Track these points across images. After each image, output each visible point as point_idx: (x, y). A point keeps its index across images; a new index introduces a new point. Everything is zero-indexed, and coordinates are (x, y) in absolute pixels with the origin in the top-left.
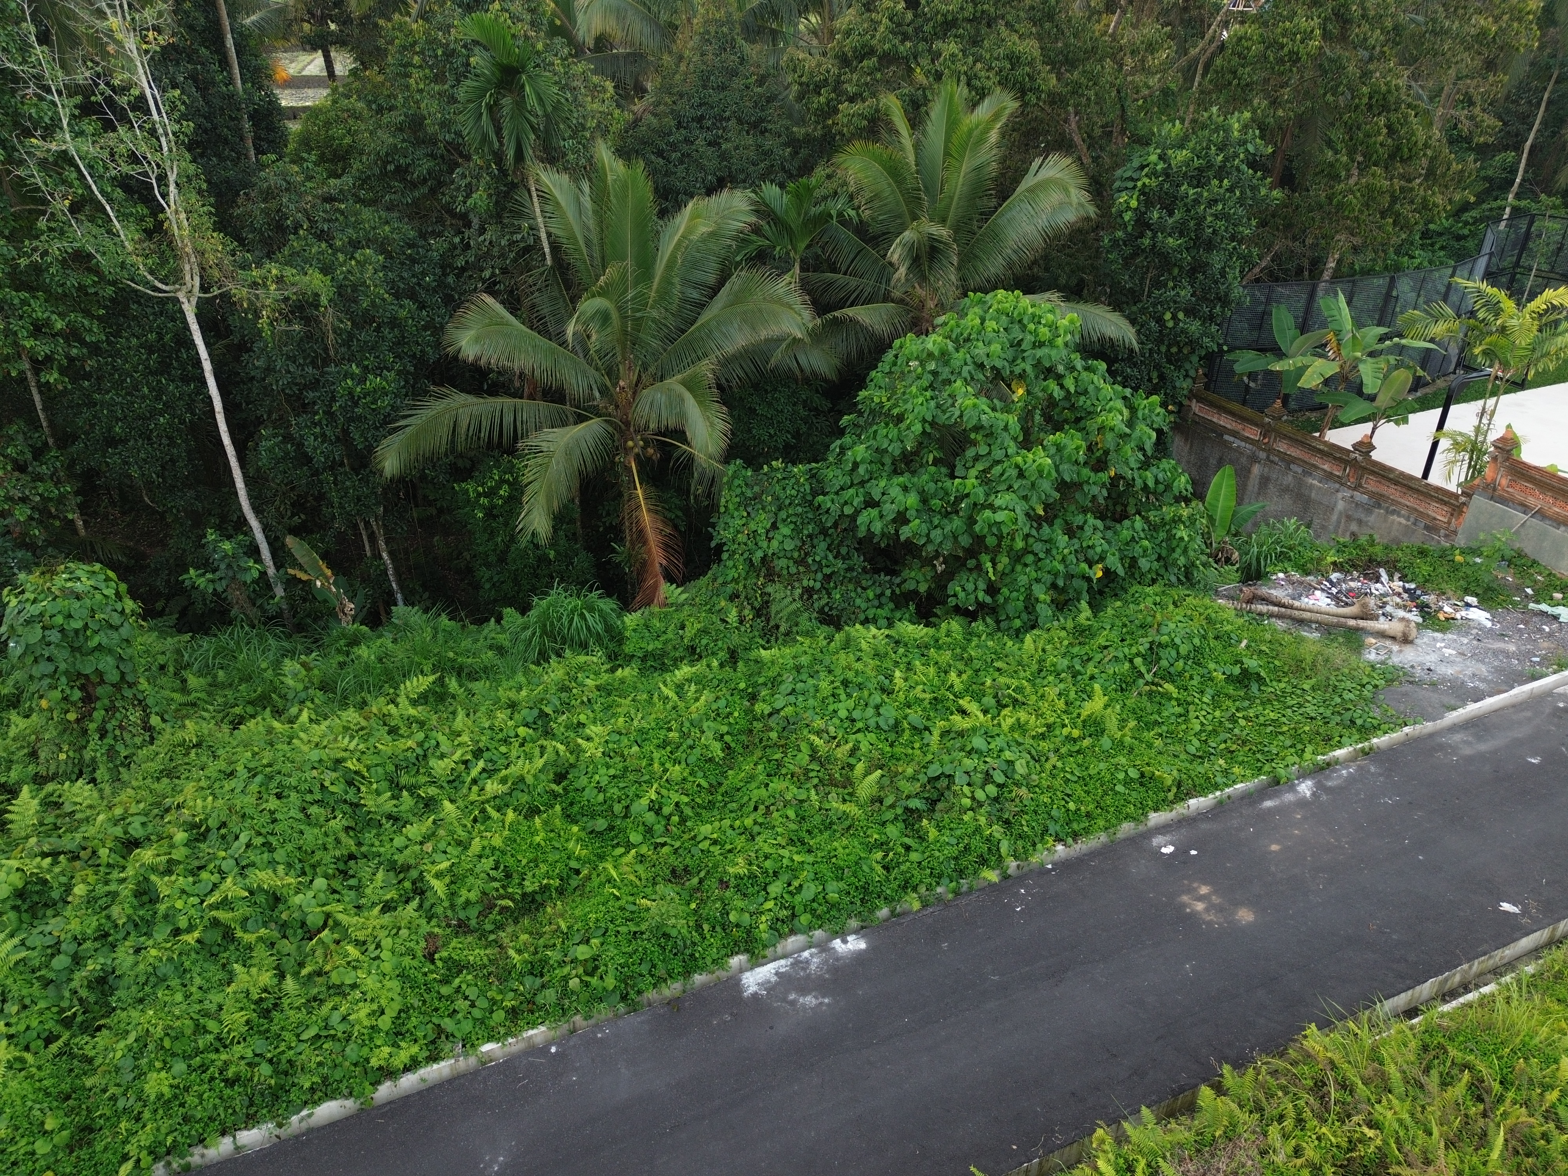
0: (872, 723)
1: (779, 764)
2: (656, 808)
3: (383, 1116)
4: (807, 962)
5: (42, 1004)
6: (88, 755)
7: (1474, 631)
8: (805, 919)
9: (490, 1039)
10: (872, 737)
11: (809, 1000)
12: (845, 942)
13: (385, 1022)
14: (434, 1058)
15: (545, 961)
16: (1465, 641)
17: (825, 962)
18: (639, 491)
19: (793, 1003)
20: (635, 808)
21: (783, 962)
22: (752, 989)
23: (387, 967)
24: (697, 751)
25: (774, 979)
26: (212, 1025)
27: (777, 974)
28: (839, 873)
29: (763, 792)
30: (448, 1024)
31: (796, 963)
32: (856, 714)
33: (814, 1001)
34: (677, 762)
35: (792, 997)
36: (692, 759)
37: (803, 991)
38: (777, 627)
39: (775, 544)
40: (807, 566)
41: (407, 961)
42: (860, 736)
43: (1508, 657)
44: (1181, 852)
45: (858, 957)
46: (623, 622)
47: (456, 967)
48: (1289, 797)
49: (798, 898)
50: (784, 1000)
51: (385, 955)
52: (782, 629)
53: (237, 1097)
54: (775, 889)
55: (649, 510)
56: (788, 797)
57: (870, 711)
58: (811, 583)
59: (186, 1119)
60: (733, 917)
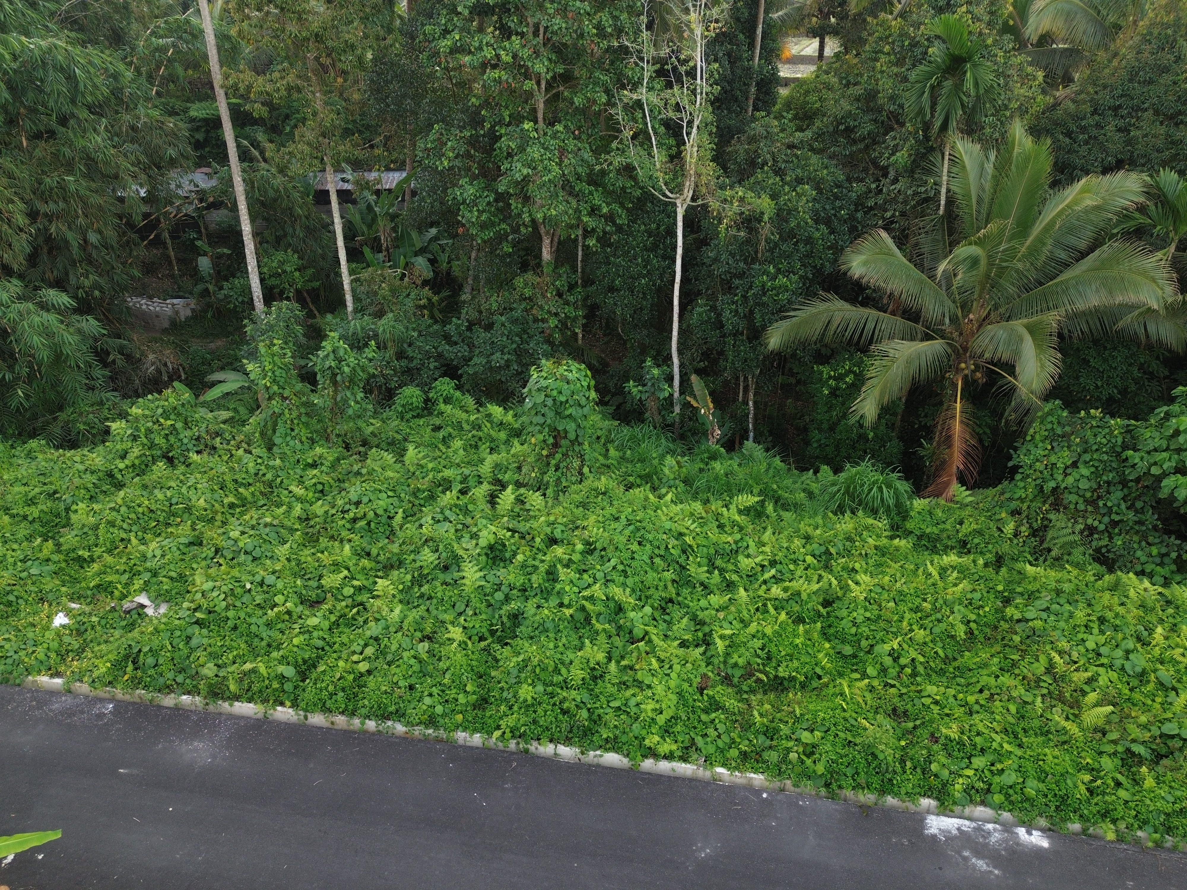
0: (1118, 663)
1: (1015, 664)
2: (895, 656)
3: (643, 780)
4: (989, 833)
5: (484, 616)
6: (546, 478)
8: (998, 798)
9: (724, 765)
10: (1114, 676)
12: (1029, 833)
13: (661, 720)
14: (684, 759)
15: (777, 730)
17: (1006, 841)
18: (958, 405)
19: (965, 859)
20: (877, 649)
21: (967, 823)
22: (933, 831)
23: (672, 684)
24: (943, 626)
25: (955, 832)
26: (564, 671)
27: (958, 829)
28: (1042, 776)
29: (992, 681)
30: (699, 741)
31: (978, 829)
32: (1103, 650)
33: (985, 867)
34: (922, 627)
35: (966, 854)
36: (936, 630)
37: (978, 854)
38: (1049, 550)
39: (1070, 480)
40: (1097, 508)
41: (686, 686)
42: (1101, 670)
45: (1038, 852)
46: (912, 504)
47: (715, 706)
49: (997, 779)
50: (959, 853)
51: (673, 675)
52: (1053, 554)
53: (565, 722)
54: (979, 762)
55: (961, 422)
56: (1015, 694)
57: (1119, 653)
58: (1096, 523)
59: (535, 722)
60: (934, 767)
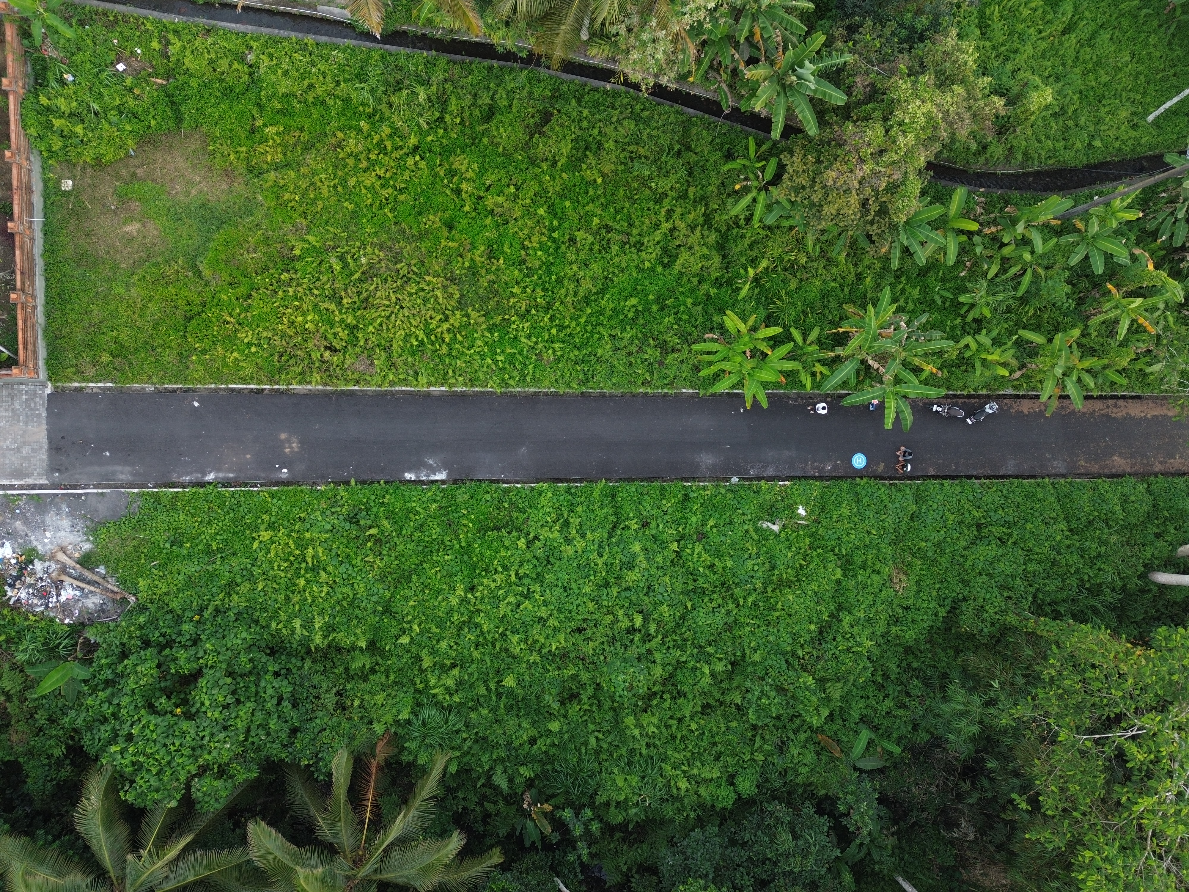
7: (20, 541)
11: (431, 462)
16: (33, 538)
18: (368, 815)
19: (436, 463)
37: (431, 465)
43: (27, 519)
44: (281, 468)
45: (409, 470)
48: (221, 475)
50: (438, 465)
